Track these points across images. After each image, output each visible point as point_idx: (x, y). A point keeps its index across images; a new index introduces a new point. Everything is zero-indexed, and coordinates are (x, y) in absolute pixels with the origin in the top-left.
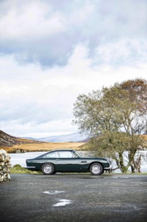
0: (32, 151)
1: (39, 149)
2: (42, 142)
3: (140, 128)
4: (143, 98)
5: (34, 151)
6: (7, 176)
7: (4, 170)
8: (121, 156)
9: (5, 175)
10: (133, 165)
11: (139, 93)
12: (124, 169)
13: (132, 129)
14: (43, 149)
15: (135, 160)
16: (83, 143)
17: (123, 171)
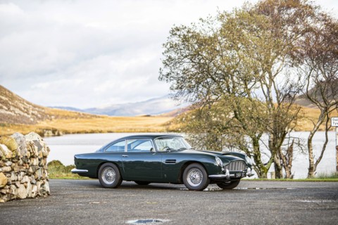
0: (73, 133)
1: (88, 128)
2: (92, 116)
3: (293, 89)
4: (297, 33)
5: (78, 133)
6: (42, 185)
7: (39, 174)
8: (255, 144)
9: (40, 183)
10: (279, 162)
11: (291, 21)
12: (262, 170)
13: (277, 92)
14: (94, 128)
15: (283, 152)
16: (170, 119)
17: (260, 175)
